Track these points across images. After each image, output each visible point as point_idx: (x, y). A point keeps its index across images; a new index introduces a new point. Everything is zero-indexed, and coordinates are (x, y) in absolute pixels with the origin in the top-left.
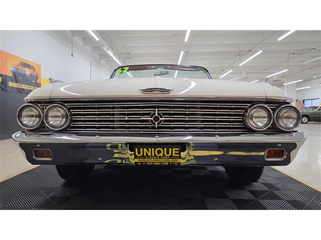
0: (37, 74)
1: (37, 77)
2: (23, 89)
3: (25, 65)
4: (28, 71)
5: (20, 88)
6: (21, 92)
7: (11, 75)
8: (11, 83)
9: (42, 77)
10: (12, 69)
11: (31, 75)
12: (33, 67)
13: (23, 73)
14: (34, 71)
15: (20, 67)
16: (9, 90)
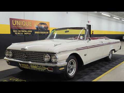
0: (48, 26)
1: (48, 28)
3: (42, 24)
5: (40, 34)
7: (36, 29)
8: (36, 32)
10: (36, 26)
11: (45, 27)
12: (45, 23)
13: (41, 27)
14: (46, 25)
16: (35, 35)
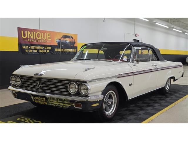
0: (75, 41)
1: (75, 43)
2: (64, 52)
3: (66, 37)
4: (68, 40)
5: (62, 51)
6: (63, 54)
7: (57, 44)
8: (57, 49)
9: (78, 42)
10: (57, 41)
11: (70, 42)
12: (71, 37)
13: (64, 42)
14: (73, 39)
15: (63, 39)
16: (55, 53)
